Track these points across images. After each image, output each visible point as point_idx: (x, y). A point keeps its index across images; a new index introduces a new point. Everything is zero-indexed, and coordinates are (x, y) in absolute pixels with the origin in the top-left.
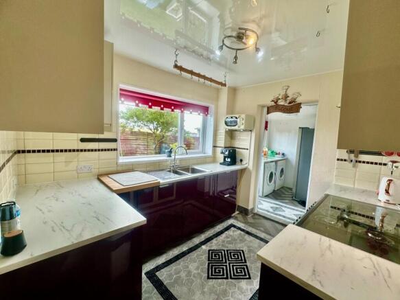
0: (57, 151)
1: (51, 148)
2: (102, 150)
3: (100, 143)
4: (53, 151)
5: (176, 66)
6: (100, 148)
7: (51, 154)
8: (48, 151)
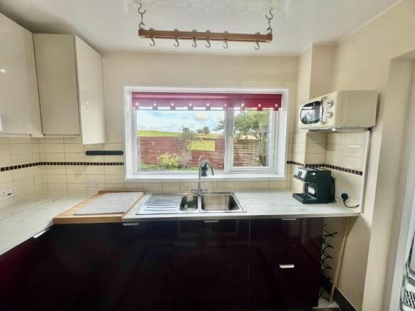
0: (68, 164)
1: (63, 161)
2: (108, 164)
3: (106, 156)
4: (65, 164)
5: (142, 32)
6: (106, 162)
7: (64, 166)
8: (62, 164)
